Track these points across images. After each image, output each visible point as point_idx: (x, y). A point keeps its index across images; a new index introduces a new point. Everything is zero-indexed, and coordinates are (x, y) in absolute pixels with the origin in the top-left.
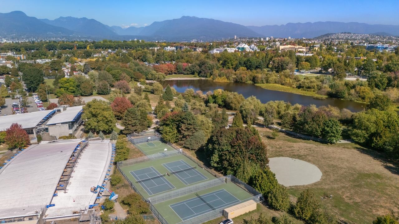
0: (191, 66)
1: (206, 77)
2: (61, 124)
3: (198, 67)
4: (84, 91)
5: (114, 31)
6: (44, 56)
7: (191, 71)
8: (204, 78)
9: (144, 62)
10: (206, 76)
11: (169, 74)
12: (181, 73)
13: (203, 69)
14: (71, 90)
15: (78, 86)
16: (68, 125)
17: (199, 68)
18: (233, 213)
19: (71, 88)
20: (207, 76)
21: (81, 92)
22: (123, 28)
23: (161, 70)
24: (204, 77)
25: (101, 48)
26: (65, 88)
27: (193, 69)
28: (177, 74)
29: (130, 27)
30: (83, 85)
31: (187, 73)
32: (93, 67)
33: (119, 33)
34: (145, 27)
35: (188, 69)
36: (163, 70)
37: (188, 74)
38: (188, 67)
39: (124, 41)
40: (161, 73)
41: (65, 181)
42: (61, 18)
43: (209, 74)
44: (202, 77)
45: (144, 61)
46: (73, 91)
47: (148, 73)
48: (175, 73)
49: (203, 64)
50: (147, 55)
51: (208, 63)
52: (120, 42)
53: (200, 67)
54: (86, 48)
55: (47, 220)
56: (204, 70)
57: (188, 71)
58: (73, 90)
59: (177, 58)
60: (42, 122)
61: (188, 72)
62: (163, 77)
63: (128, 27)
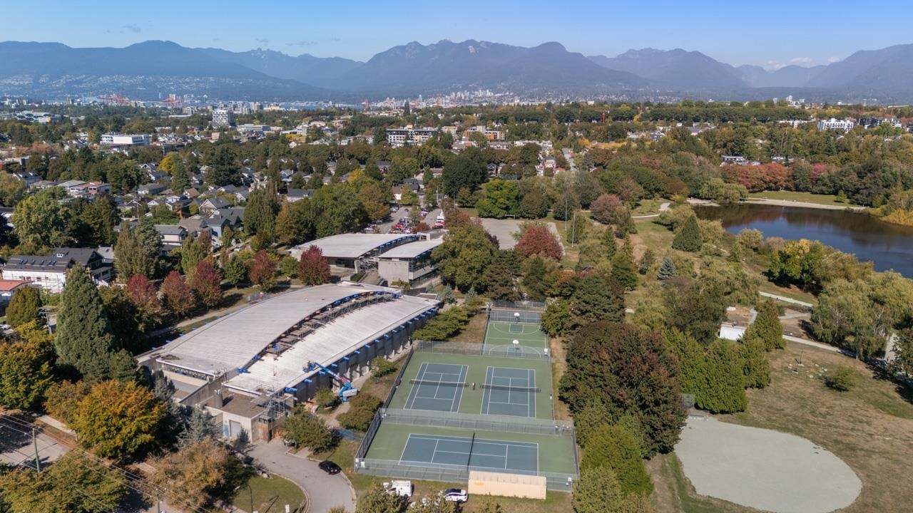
0: (837, 173)
1: (871, 206)
2: (398, 260)
3: (854, 176)
4: (526, 209)
5: (743, 79)
6: (534, 135)
7: (835, 186)
8: (862, 208)
9: (737, 155)
10: (871, 203)
11: (769, 189)
12: (806, 190)
13: (865, 184)
14: (502, 203)
15: (518, 198)
16: (407, 263)
17: (857, 179)
18: (481, 484)
19: (502, 200)
20: (874, 204)
21: (521, 210)
22: (767, 69)
23: (743, 177)
24: (861, 205)
25: (665, 119)
26: (493, 199)
27: (842, 180)
28: (791, 190)
29: (787, 67)
30: (527, 197)
31: (821, 190)
32: (599, 162)
33: (755, 83)
34: (827, 65)
35: (827, 180)
36: (748, 178)
37: (824, 194)
38: (827, 174)
39: (734, 104)
40: (735, 185)
41: (286, 342)
42: (631, 51)
43: (880, 198)
44: (859, 204)
45: (736, 153)
46: (504, 206)
47: (703, 184)
48: (787, 188)
49: (869, 171)
50: (746, 140)
51: (887, 168)
52: (722, 106)
53: (861, 176)
54: (631, 118)
55: (230, 390)
56: (868, 185)
57: (825, 185)
58: (505, 204)
59: (826, 150)
60: (373, 253)
61: (824, 188)
62: (739, 195)
63: (784, 66)
